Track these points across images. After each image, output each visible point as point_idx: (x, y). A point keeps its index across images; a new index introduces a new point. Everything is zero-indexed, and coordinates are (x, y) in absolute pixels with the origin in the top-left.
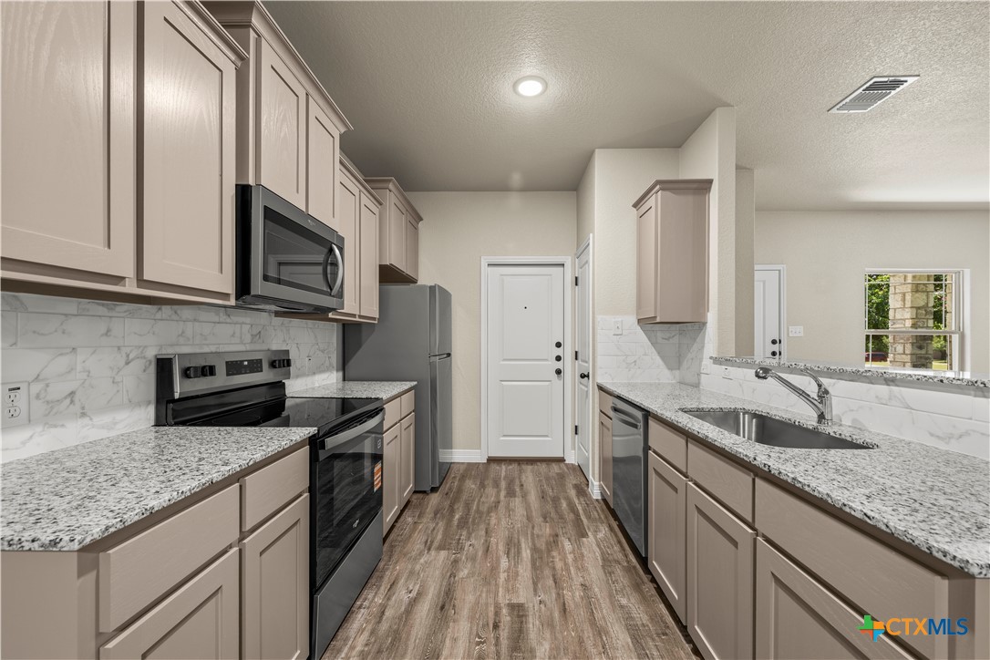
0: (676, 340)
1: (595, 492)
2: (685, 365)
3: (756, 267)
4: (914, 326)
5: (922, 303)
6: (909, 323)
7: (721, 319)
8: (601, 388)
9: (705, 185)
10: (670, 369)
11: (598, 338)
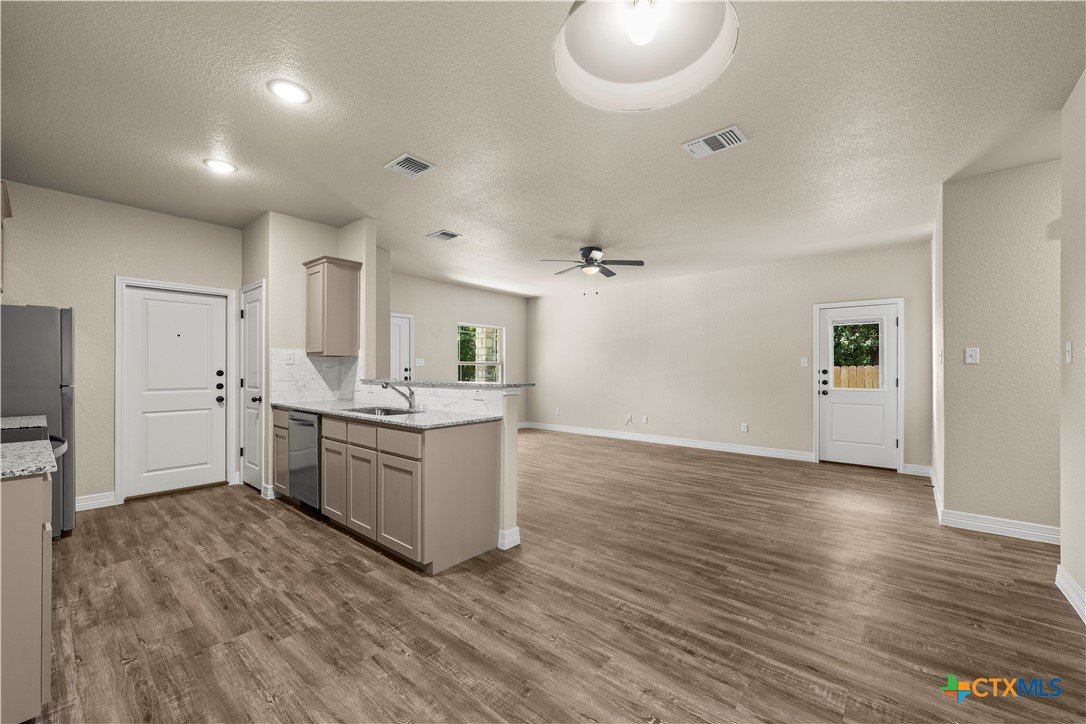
0: (336, 368)
1: (269, 494)
2: (343, 386)
3: (392, 314)
4: (487, 359)
5: (490, 346)
6: (484, 358)
7: (367, 355)
8: (275, 407)
9: (357, 266)
10: (332, 390)
11: (273, 367)
